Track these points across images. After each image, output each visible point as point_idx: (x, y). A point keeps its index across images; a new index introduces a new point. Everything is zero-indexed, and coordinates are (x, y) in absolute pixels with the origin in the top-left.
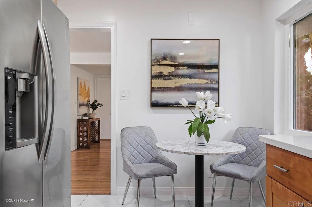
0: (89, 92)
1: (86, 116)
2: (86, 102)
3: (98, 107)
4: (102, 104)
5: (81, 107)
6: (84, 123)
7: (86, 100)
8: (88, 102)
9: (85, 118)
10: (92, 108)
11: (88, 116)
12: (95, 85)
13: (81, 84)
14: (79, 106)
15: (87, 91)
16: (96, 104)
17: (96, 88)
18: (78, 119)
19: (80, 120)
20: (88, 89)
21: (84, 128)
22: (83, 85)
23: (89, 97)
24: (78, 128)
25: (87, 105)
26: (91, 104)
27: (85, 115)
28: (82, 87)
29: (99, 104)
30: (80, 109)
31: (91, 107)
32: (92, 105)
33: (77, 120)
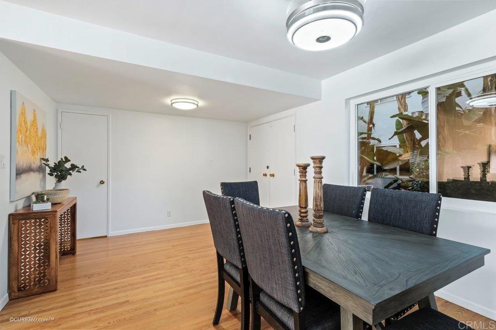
0: (45, 138)
1: (43, 201)
2: (36, 163)
3: (74, 173)
4: (83, 166)
5: (24, 176)
6: (35, 222)
7: (38, 156)
8: (44, 162)
9: (37, 207)
10: (56, 176)
11: (48, 200)
12: (57, 126)
13: (23, 113)
14: (17, 174)
15: (39, 136)
16: (68, 165)
17: (60, 131)
18: (12, 211)
19: (20, 214)
20: (43, 131)
21: (35, 236)
22: (29, 118)
23: (44, 149)
24: (15, 238)
25: (41, 170)
26: (52, 165)
27: (40, 198)
28: (26, 123)
29: (74, 167)
30: (19, 181)
31: (51, 175)
32: (53, 170)
33: (10, 215)
